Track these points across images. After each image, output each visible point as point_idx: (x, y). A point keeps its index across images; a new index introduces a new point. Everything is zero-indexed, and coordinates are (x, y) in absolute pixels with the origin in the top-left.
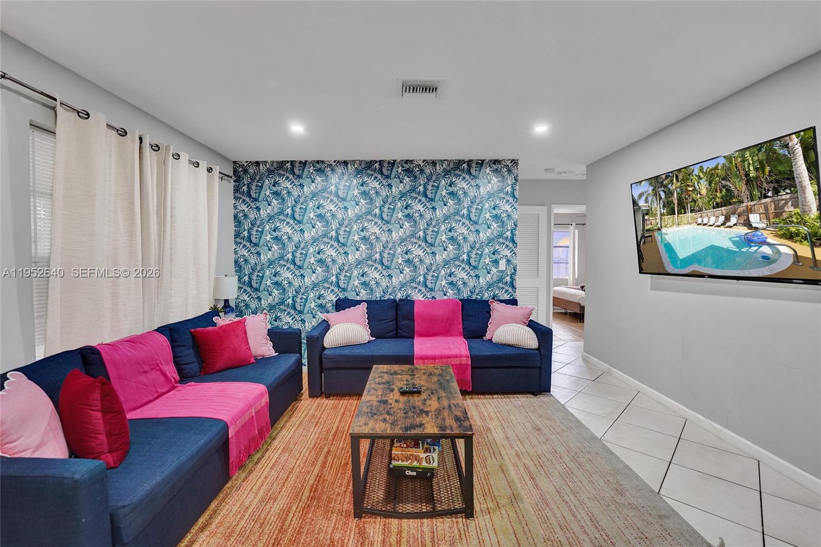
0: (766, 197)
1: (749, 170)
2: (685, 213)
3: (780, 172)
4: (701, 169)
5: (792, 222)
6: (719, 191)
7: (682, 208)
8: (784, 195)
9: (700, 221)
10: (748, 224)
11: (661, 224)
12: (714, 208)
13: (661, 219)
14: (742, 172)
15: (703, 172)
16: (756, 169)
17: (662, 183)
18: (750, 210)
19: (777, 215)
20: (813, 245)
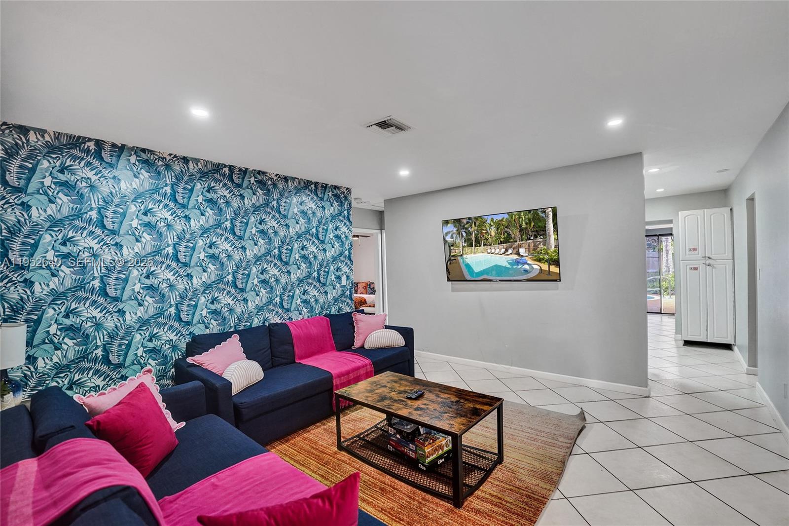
0: (530, 239)
1: (522, 224)
2: (480, 246)
3: (539, 226)
4: (492, 220)
5: (541, 253)
6: (502, 234)
7: (478, 243)
8: (539, 239)
9: (489, 251)
10: (518, 254)
11: (463, 252)
12: (499, 244)
13: (463, 249)
14: (518, 224)
15: (493, 222)
16: (526, 223)
17: (464, 226)
18: (520, 246)
19: (534, 249)
20: (550, 264)
